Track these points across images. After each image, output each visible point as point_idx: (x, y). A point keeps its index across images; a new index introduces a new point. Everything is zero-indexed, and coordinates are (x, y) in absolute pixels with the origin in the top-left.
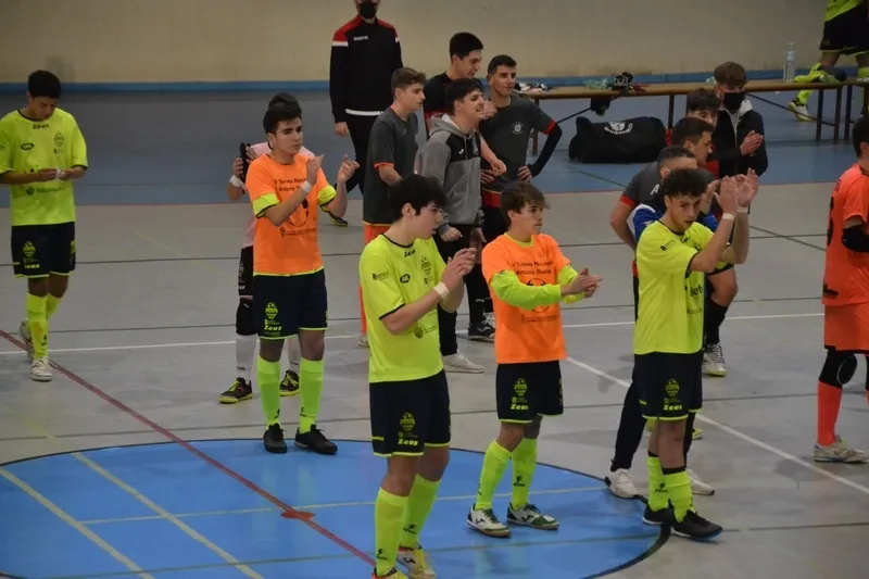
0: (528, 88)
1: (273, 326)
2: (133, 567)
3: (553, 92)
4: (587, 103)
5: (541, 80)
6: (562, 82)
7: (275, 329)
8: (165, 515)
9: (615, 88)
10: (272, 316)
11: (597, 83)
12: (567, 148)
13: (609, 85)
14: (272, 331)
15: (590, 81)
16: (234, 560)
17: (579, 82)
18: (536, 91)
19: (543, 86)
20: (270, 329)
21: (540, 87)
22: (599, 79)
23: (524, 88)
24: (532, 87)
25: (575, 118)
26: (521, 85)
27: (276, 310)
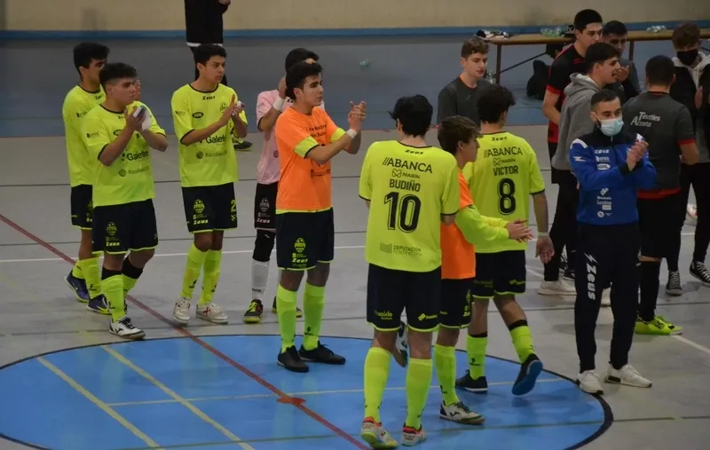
0: (492, 35)
1: (301, 259)
2: (151, 443)
3: (513, 39)
4: (543, 48)
5: (503, 29)
6: (523, 30)
7: (303, 261)
8: (179, 399)
9: (567, 36)
10: (300, 250)
11: (551, 31)
12: (526, 86)
13: (562, 33)
14: (300, 263)
15: (546, 30)
16: (238, 439)
17: (537, 30)
18: (499, 38)
19: (505, 33)
20: (298, 261)
21: (502, 34)
22: (553, 27)
23: (489, 35)
24: (496, 34)
25: (533, 61)
26: (486, 33)
27: (304, 245)
